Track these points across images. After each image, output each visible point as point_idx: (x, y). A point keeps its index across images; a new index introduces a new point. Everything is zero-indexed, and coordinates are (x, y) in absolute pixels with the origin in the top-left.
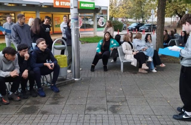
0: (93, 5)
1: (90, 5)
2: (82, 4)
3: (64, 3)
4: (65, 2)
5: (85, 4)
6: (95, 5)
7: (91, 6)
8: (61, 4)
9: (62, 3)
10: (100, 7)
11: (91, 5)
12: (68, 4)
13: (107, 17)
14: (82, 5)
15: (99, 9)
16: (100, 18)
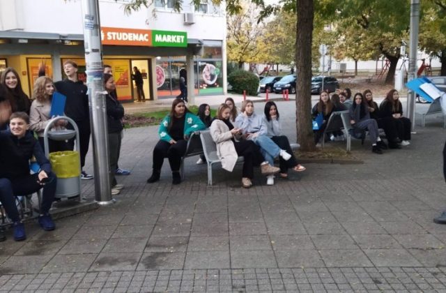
0: (183, 37)
1: (176, 39)
2: (157, 35)
3: (116, 36)
4: (118, 34)
5: (164, 36)
6: (188, 37)
7: (178, 40)
8: (110, 38)
9: (112, 35)
10: (199, 41)
11: (178, 37)
12: (125, 37)
13: (222, 62)
14: (158, 38)
15: (198, 45)
16: (205, 65)
